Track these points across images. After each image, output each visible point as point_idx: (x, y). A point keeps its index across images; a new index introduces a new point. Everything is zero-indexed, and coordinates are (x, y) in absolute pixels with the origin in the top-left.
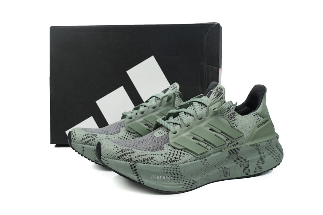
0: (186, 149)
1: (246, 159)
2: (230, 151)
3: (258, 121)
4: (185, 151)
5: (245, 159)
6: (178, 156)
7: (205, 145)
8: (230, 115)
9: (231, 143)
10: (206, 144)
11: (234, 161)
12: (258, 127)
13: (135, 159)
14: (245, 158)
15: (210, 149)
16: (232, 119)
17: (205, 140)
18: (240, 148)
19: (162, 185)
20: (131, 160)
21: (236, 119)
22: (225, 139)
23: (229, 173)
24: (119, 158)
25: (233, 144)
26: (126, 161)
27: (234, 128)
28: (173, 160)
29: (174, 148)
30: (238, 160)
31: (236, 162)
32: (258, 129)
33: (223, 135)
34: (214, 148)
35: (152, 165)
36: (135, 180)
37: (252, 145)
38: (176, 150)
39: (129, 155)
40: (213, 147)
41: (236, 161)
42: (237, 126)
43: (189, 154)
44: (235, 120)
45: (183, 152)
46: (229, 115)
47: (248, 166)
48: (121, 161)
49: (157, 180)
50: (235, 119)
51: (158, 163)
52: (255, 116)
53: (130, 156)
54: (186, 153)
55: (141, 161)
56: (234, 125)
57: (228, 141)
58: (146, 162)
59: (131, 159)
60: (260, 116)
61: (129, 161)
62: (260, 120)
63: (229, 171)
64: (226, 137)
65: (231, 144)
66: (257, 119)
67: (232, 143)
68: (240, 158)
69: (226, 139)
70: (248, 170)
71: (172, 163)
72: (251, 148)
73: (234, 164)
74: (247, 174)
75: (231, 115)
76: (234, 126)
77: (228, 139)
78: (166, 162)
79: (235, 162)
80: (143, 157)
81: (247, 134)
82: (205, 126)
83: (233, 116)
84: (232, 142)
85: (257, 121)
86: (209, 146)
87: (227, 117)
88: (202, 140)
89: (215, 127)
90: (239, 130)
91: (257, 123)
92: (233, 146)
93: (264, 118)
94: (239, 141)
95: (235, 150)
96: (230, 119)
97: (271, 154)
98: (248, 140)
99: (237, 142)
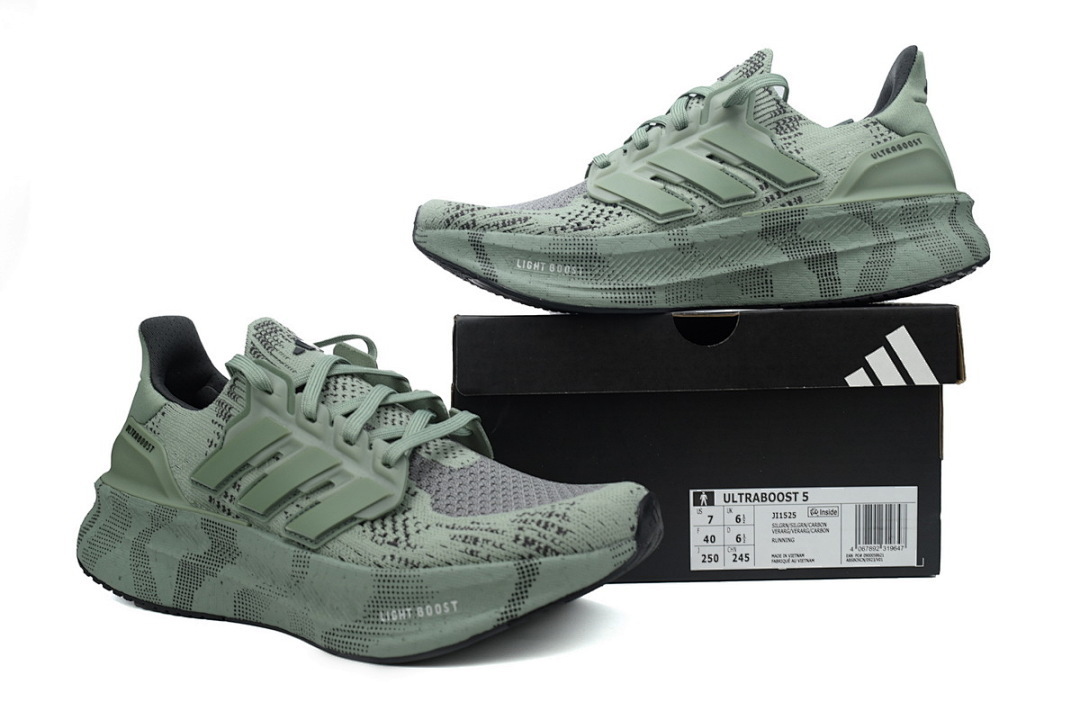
0: (627, 201)
1: (827, 246)
2: (767, 217)
3: (879, 143)
4: (623, 208)
5: (823, 246)
6: (601, 219)
7: (688, 196)
8: (782, 122)
9: (776, 196)
10: (690, 191)
11: (785, 251)
12: (874, 156)
13: (484, 222)
14: (823, 243)
15: (703, 207)
16: (786, 133)
17: (687, 181)
18: (804, 213)
19: (543, 287)
20: (474, 225)
21: (800, 134)
22: (756, 184)
23: (769, 285)
24: (448, 224)
25: (784, 199)
26: (463, 227)
27: (789, 155)
28: (583, 225)
29: (597, 201)
30: (800, 249)
31: (793, 254)
32: (873, 162)
33: (749, 173)
34: (715, 206)
35: (524, 235)
36: (478, 272)
37: (846, 206)
38: (602, 206)
39: (470, 213)
40: (712, 200)
41: (792, 250)
42: (800, 150)
43: (632, 215)
44: (796, 135)
45: (619, 209)
46: (778, 124)
47: (835, 271)
48: (452, 231)
49: (531, 273)
50: (796, 132)
51: (541, 229)
52: (870, 128)
53: (473, 215)
54: (625, 213)
55: (497, 225)
56: (792, 148)
57: (766, 191)
58: (510, 228)
59: (474, 221)
60: (891, 129)
61: (468, 228)
62: (885, 140)
63: (769, 278)
64: (758, 178)
65: (777, 200)
66: (876, 137)
67: (779, 197)
68: (806, 244)
69: (761, 183)
70: (834, 282)
71: (579, 232)
72: (842, 212)
74: (831, 293)
75: (785, 122)
76: (791, 152)
77: (766, 183)
78: (563, 229)
79: (790, 254)
80: (504, 217)
81: (831, 176)
82: (691, 147)
83: (791, 125)
84: (778, 193)
85: (874, 140)
86: (699, 199)
87: (771, 127)
88: (677, 180)
89: (725, 150)
90: (807, 162)
91: (873, 147)
92: (783, 205)
93: (902, 135)
94: (803, 194)
95: (786, 215)
96: (781, 134)
97: (920, 240)
98: (837, 193)
99: (796, 195)
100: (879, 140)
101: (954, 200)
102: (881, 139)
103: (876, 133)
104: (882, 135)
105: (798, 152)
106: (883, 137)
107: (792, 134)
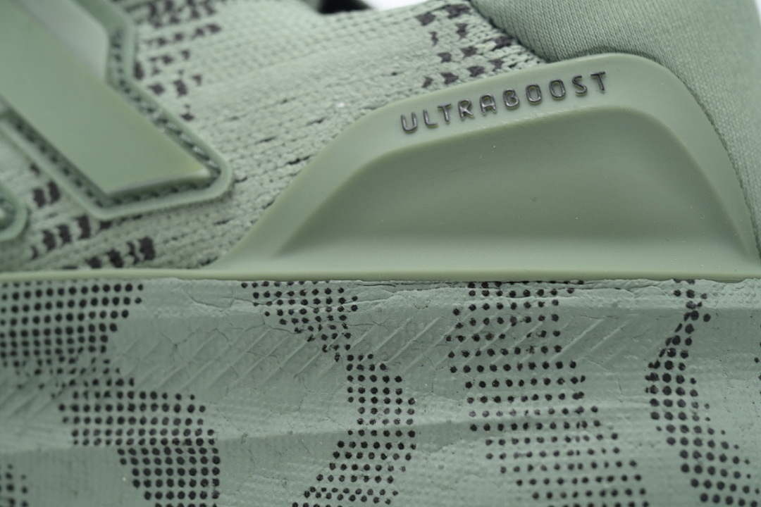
1: (195, 416)
3: (450, 78)
5: (184, 415)
9: (75, 230)
11: (73, 413)
12: (409, 124)
14: (185, 403)
16: (175, 20)
18: (133, 295)
21: (214, 29)
25: (100, 243)
30: (115, 414)
31: (92, 426)
32: (398, 145)
37: (261, 289)
41: (92, 415)
42: (190, 84)
44: (199, 32)
50: (205, 20)
52: (433, 26)
57: (48, 209)
60: (511, 33)
62: (475, 70)
64: (34, 168)
65: (78, 244)
67: (86, 234)
68: (137, 401)
72: (247, 307)
73: (62, 439)
76: (158, 89)
77: (53, 187)
79: (81, 426)
84: (83, 221)
90: (195, 126)
91: (428, 93)
92: (95, 263)
93: (547, 58)
94: (159, 232)
95: (78, 297)
96: (158, 25)
97: (508, 435)
98: (257, 243)
99: (135, 233)
100: (452, 67)
101: (680, 304)
102: (459, 67)
103: (453, 44)
104: (470, 51)
105: (181, 89)
106: (472, 61)
107: (188, 27)
